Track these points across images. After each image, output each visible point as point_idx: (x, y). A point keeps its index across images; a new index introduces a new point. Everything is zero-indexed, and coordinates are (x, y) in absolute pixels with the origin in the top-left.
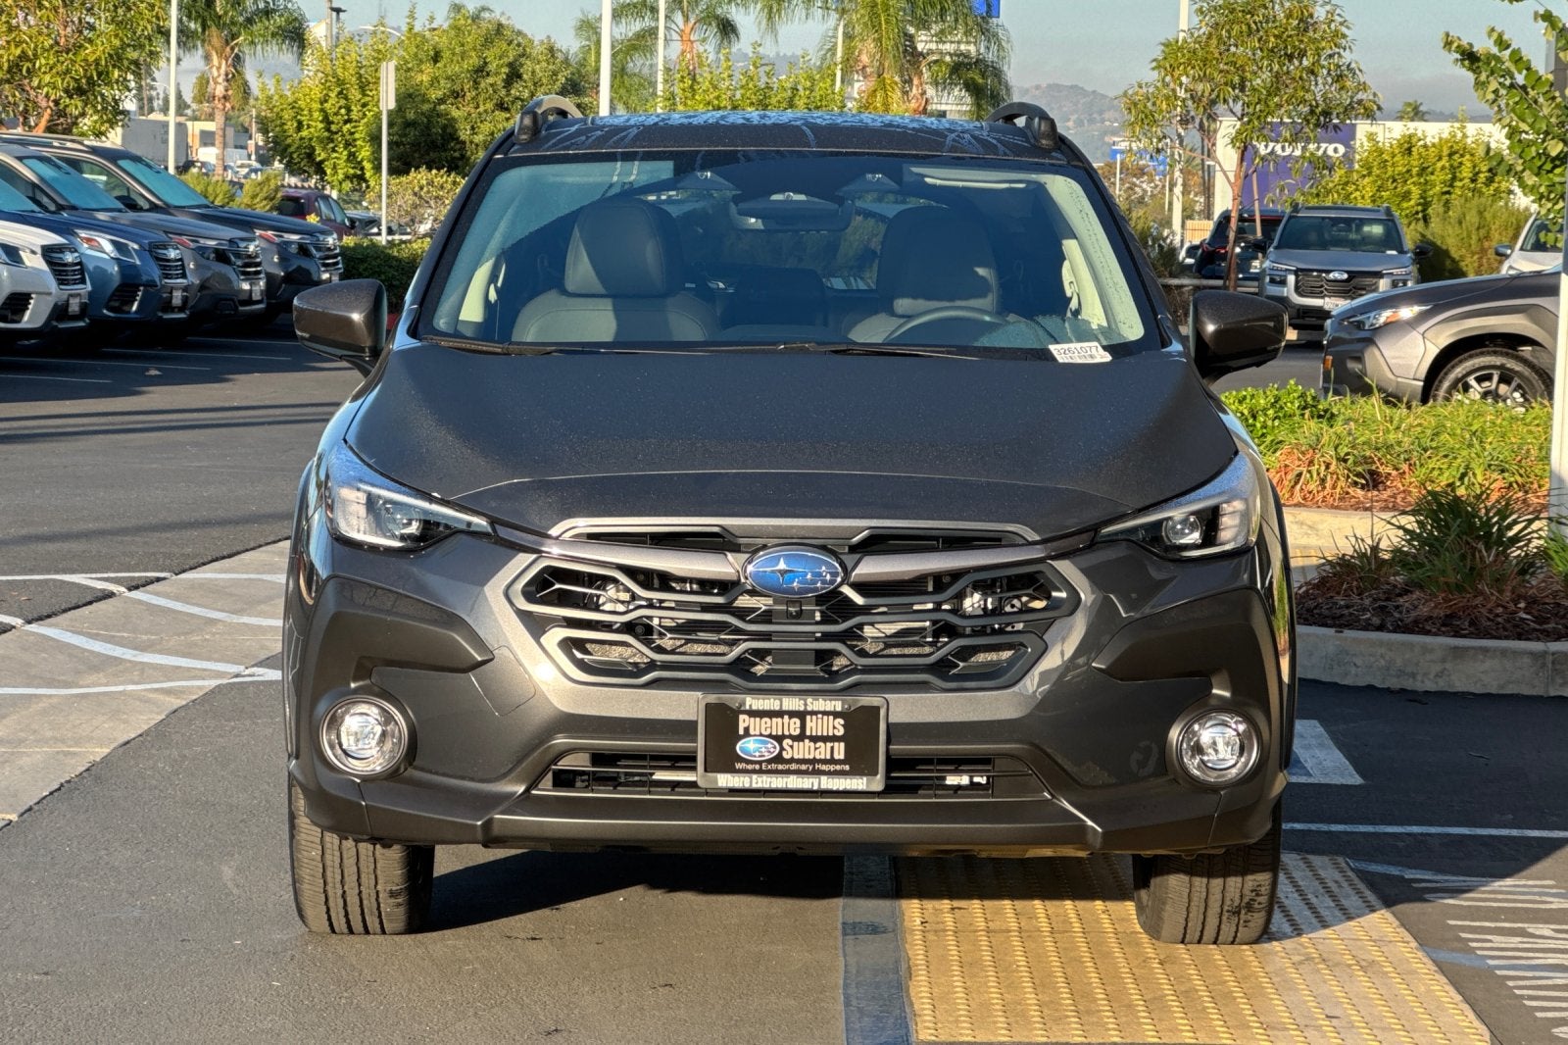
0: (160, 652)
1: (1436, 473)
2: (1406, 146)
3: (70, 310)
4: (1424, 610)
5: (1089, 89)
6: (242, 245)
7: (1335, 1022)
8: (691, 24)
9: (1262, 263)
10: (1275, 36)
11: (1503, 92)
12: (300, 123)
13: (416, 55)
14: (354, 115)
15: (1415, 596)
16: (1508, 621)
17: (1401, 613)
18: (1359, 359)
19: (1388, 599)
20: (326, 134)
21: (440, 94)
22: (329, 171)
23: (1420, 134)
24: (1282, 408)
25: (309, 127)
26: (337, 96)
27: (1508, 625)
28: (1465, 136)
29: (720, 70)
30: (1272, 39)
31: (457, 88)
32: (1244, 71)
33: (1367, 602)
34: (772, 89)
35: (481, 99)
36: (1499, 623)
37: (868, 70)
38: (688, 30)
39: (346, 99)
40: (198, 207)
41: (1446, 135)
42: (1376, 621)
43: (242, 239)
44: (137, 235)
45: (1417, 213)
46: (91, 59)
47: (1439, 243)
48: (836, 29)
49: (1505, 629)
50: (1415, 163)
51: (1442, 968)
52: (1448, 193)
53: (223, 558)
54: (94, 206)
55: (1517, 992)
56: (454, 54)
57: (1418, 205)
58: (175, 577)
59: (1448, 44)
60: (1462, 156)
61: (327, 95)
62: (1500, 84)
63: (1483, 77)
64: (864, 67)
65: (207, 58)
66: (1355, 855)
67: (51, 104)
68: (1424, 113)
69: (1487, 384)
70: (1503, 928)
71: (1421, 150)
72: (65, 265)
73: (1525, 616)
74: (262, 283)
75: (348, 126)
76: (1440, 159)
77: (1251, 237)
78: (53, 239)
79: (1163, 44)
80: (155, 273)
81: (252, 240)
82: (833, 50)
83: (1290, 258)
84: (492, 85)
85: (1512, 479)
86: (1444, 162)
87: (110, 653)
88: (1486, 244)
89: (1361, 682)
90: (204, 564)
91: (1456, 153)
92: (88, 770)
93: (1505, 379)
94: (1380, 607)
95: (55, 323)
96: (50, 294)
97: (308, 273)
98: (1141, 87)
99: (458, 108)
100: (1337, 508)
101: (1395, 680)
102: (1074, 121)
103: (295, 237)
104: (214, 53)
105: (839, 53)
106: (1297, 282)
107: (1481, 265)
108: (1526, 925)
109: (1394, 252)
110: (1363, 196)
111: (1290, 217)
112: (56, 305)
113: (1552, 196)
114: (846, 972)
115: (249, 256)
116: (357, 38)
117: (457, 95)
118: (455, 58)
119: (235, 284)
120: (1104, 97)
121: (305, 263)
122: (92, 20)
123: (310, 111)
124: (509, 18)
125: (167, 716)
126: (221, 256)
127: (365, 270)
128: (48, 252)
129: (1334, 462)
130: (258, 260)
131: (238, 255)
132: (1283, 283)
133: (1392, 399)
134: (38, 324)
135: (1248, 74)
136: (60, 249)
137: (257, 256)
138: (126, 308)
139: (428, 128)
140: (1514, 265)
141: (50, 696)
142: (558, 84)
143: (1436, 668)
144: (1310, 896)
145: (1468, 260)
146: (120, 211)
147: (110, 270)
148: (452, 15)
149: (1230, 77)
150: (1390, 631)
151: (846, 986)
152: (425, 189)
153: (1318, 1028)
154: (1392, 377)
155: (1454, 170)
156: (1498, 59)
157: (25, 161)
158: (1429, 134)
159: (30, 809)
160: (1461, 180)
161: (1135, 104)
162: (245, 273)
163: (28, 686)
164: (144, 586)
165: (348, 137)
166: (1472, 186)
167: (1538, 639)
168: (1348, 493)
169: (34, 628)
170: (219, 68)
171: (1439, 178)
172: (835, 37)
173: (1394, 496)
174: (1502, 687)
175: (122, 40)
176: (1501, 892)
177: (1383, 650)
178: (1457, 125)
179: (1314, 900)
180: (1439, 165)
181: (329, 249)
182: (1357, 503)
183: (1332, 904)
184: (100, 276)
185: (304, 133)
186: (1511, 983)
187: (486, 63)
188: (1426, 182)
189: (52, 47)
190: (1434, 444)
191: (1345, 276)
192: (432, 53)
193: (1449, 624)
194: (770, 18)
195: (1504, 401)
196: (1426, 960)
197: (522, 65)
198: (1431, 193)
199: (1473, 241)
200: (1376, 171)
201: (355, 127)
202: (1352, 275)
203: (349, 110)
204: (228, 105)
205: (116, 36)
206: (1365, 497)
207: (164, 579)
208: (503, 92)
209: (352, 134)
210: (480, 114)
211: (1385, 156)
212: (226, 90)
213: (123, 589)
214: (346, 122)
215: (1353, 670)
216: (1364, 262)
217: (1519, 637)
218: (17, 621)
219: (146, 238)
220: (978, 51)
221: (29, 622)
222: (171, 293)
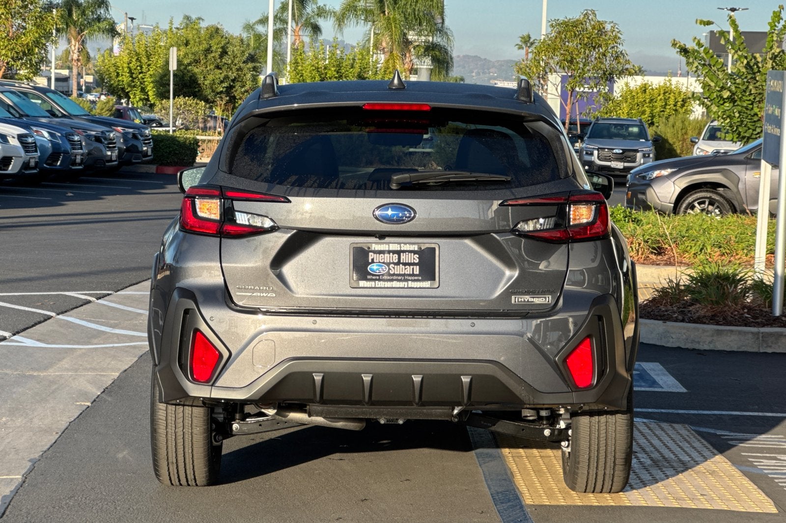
0: (122, 328)
1: (689, 248)
2: (643, 89)
3: (30, 164)
4: (702, 313)
5: (483, 57)
6: (107, 134)
7: (705, 497)
8: (299, 27)
9: (580, 145)
10: (588, 38)
11: (700, 67)
12: (118, 73)
13: (177, 42)
14: (144, 70)
15: (697, 306)
16: (740, 318)
17: (691, 314)
18: (644, 193)
19: (684, 308)
20: (130, 79)
21: (189, 61)
22: (132, 97)
23: (650, 84)
24: (615, 217)
25: (122, 75)
26: (136, 61)
27: (740, 320)
28: (671, 84)
29: (319, 50)
30: (586, 39)
31: (197, 58)
32: (572, 54)
33: (675, 309)
34: (343, 59)
35: (208, 63)
36: (736, 319)
37: (386, 50)
38: (297, 30)
39: (140, 62)
40: (85, 115)
41: (662, 84)
42: (680, 317)
43: (107, 131)
44: (60, 129)
45: (649, 121)
46: (25, 43)
47: (663, 136)
48: (370, 30)
49: (739, 321)
50: (648, 97)
51: (745, 474)
52: (663, 111)
53: (134, 284)
54: (37, 115)
55: (780, 484)
56: (195, 42)
57: (649, 117)
58: (115, 293)
59: (674, 45)
60: (670, 94)
61: (131, 60)
62: (699, 63)
63: (691, 60)
64: (384, 48)
65: (69, 42)
66: (691, 424)
67: (5, 64)
68: (644, 71)
69: (703, 206)
70: (767, 457)
71: (651, 91)
72: (28, 143)
73: (747, 316)
74: (117, 152)
75: (141, 75)
76: (659, 95)
77: (575, 132)
78: (22, 131)
79: (521, 37)
80: (68, 147)
81: (111, 132)
82: (369, 40)
83: (596, 143)
84: (213, 57)
85: (724, 251)
86: (661, 97)
87: (100, 329)
88: (686, 137)
89: (675, 346)
90: (126, 287)
91: (667, 92)
92: (113, 383)
93: (712, 203)
94: (681, 311)
95: (23, 171)
96: (21, 157)
97: (136, 147)
98: (524, 61)
99: (197, 68)
100: (643, 264)
101: (690, 345)
102: (476, 73)
103: (131, 130)
104: (73, 39)
105: (372, 42)
106: (598, 154)
107: (683, 147)
108: (776, 455)
109: (644, 140)
110: (623, 113)
111: (595, 123)
112: (24, 162)
113: (724, 116)
114: (484, 474)
115: (111, 139)
116: (145, 33)
117: (197, 61)
118: (196, 44)
119: (104, 153)
120: (490, 61)
121: (135, 143)
122: (24, 25)
123: (123, 68)
124: (222, 25)
125: (139, 358)
126: (98, 139)
127: (162, 146)
128: (20, 137)
129: (643, 243)
130: (114, 141)
131: (105, 139)
132: (592, 154)
133: (662, 212)
134: (16, 171)
135: (575, 56)
136: (25, 136)
137: (114, 140)
138: (54, 164)
139: (183, 77)
140: (700, 147)
141: (80, 349)
142: (245, 57)
143: (709, 339)
144: (678, 442)
145: (677, 144)
146: (49, 117)
147: (47, 145)
148: (185, 21)
149: (566, 57)
150: (687, 322)
151: (486, 481)
152: (183, 106)
153: (699, 499)
154: (659, 202)
155: (666, 100)
156: (698, 52)
157: (4, 93)
158: (654, 83)
159: (95, 401)
160: (669, 105)
161: (521, 69)
162: (108, 147)
163: (68, 344)
164: (103, 297)
165: (141, 80)
166: (674, 108)
167: (755, 326)
168: (648, 257)
169: (60, 317)
170: (75, 46)
171: (659, 104)
172: (370, 34)
173: (669, 258)
174: (739, 348)
175: (39, 34)
176: (761, 441)
177: (685, 331)
178: (667, 78)
179: (680, 444)
180: (659, 98)
181: (147, 136)
182: (653, 262)
183: (689, 446)
184: (43, 149)
185: (120, 78)
186: (776, 481)
187: (211, 47)
188: (653, 106)
189: (6, 37)
190: (687, 235)
191: (621, 151)
192: (185, 42)
193: (713, 319)
194: (339, 25)
195: (711, 213)
196: (736, 470)
197: (227, 48)
198: (655, 111)
199: (680, 135)
200: (629, 101)
201: (144, 76)
202: (624, 151)
203: (141, 67)
204: (79, 64)
205: (37, 32)
206: (657, 259)
207: (111, 294)
208: (219, 61)
209: (143, 79)
210: (208, 70)
211: (634, 94)
212: (79, 57)
213: (94, 299)
214: (140, 73)
215: (671, 340)
216: (629, 145)
217: (746, 325)
218: (53, 314)
219: (64, 130)
220: (433, 40)
221: (58, 314)
222: (76, 156)
